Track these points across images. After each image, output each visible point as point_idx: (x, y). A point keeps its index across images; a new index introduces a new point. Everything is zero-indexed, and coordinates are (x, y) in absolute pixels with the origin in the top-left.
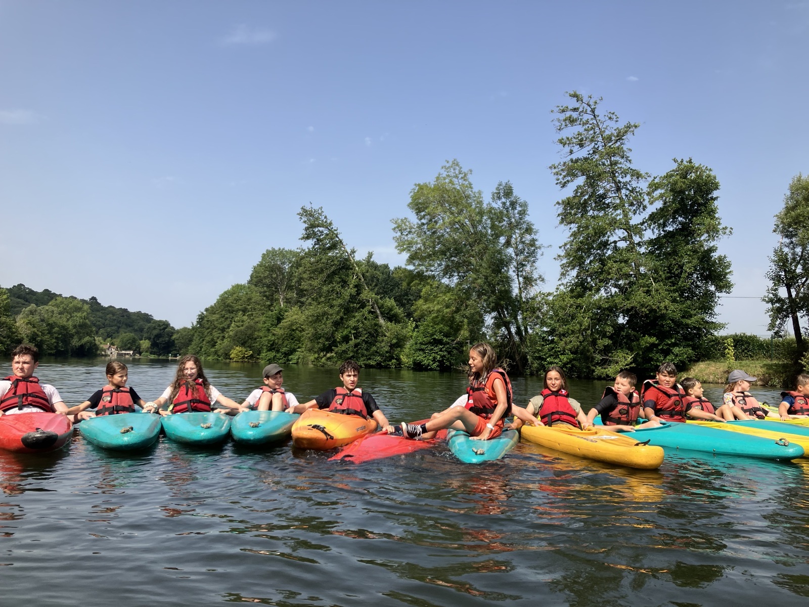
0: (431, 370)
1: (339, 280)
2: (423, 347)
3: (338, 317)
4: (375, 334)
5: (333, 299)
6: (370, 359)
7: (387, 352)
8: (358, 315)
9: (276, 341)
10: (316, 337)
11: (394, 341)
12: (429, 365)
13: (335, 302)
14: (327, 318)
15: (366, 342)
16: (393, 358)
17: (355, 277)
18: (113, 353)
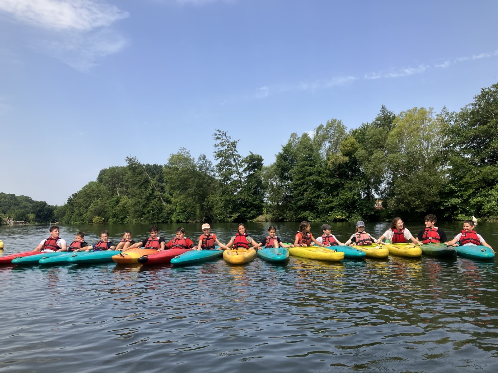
0: (183, 222)
1: (144, 187)
2: (180, 214)
3: (145, 203)
4: (161, 209)
5: (142, 196)
6: (159, 220)
7: (166, 216)
8: (153, 202)
9: (117, 213)
10: (135, 212)
11: (169, 212)
12: (182, 221)
13: (143, 197)
14: (140, 204)
15: (157, 213)
16: (169, 219)
17: (151, 186)
18: (11, 223)
